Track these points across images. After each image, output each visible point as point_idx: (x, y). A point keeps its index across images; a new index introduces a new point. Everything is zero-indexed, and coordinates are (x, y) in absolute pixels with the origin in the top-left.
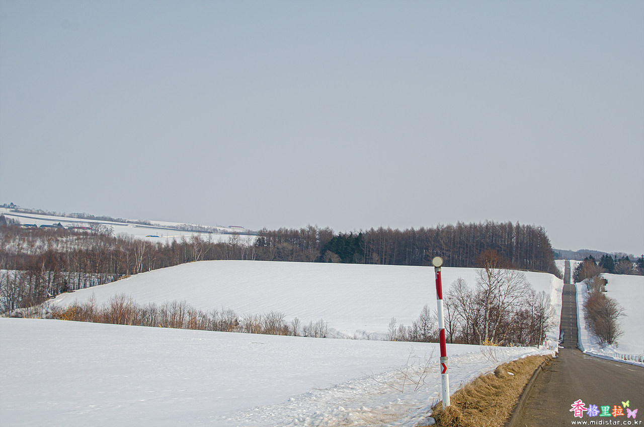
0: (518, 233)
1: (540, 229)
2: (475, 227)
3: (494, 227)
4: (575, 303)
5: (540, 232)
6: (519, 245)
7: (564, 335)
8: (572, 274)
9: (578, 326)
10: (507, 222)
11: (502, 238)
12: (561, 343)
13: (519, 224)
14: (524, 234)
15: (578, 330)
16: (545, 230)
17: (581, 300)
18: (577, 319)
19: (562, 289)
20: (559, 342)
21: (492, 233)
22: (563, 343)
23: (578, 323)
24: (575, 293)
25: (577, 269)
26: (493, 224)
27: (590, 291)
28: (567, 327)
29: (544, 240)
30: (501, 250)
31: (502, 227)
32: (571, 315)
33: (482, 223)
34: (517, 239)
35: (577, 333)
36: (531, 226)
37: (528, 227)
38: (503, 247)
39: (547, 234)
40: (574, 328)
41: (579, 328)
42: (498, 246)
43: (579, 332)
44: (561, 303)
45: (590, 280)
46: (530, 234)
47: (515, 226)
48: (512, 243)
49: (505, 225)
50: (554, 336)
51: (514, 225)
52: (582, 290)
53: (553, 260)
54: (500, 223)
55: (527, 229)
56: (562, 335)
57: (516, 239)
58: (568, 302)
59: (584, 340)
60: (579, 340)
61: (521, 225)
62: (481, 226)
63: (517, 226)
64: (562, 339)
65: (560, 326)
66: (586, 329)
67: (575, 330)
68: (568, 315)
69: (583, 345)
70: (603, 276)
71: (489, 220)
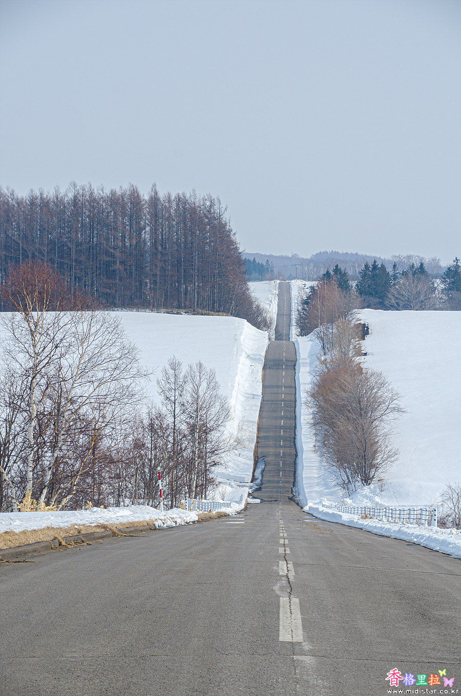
0: (155, 215)
1: (208, 203)
2: (45, 203)
3: (93, 201)
4: (293, 388)
5: (209, 211)
6: (160, 248)
7: (263, 471)
8: (294, 316)
9: (298, 446)
10: (126, 187)
11: (116, 229)
12: (257, 490)
13: (156, 193)
14: (169, 218)
15: (296, 455)
16: (223, 205)
17: (306, 379)
18: (295, 427)
19: (263, 354)
20: (251, 488)
21: (89, 216)
22: (259, 489)
23: (298, 437)
24: (292, 364)
25: (305, 302)
26: (92, 194)
27: (328, 357)
28: (271, 450)
29: (221, 233)
30: (115, 263)
31: (115, 201)
32: (281, 418)
33: (62, 192)
34: (154, 232)
35: (295, 463)
36: (188, 196)
37: (180, 200)
38: (118, 254)
39: (226, 217)
40: (288, 450)
41: (299, 450)
42: (107, 253)
43: (298, 461)
44: (259, 391)
45: (327, 328)
46: (185, 217)
47: (147, 198)
48: (140, 243)
49: (122, 196)
50: (240, 474)
51: (145, 195)
52: (310, 355)
53: (245, 282)
54: (107, 192)
55: (178, 205)
56: (258, 471)
57: (151, 230)
58: (278, 387)
59: (310, 478)
60: (298, 479)
61: (162, 195)
62: (59, 202)
63: (151, 198)
64: (258, 481)
65: (257, 447)
66: (315, 451)
67: (290, 455)
68: (276, 418)
69: (306, 490)
70: (358, 316)
71: (79, 184)
